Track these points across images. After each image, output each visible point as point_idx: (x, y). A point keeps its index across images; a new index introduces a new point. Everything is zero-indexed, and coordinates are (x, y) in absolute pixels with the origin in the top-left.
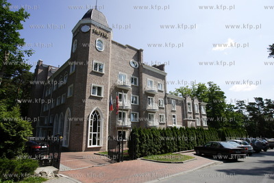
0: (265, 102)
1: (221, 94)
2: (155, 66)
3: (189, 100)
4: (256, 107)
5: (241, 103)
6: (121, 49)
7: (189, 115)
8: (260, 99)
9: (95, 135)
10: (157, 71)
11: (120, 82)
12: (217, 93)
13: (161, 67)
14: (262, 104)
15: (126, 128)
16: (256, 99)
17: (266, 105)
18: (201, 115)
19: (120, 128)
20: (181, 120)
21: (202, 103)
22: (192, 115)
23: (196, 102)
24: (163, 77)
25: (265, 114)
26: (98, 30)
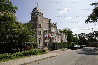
0: (83, 34)
1: (71, 32)
2: (53, 24)
3: (63, 34)
4: (81, 36)
5: (76, 34)
6: (45, 19)
7: (63, 38)
8: (82, 33)
9: (40, 45)
10: (55, 25)
11: (45, 30)
12: (70, 31)
13: (55, 24)
14: (82, 35)
15: (47, 43)
16: (81, 33)
17: (83, 35)
18: (66, 38)
19: (46, 43)
20: (61, 40)
21: (66, 35)
22: (63, 39)
23: (65, 35)
24: (56, 27)
25: (83, 38)
26: (40, 14)
